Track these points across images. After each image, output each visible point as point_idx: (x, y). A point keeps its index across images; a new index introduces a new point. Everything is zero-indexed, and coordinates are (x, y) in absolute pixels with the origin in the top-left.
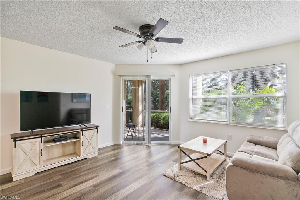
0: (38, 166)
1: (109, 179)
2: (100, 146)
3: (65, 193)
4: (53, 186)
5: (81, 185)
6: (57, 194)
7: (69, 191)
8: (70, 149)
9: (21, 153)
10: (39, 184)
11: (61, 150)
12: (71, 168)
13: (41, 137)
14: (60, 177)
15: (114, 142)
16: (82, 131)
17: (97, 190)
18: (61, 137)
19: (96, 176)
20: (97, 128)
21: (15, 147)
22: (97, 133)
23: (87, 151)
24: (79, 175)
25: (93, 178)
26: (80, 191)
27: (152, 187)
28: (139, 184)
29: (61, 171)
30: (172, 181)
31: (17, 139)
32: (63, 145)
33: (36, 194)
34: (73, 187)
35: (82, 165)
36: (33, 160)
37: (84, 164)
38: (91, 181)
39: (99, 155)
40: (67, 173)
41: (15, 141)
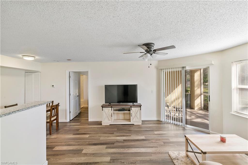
0: (111, 121)
1: (134, 140)
2: (143, 119)
3: (112, 137)
4: (111, 133)
5: (120, 137)
6: (110, 136)
7: (114, 137)
8: (127, 117)
9: (104, 113)
10: (107, 130)
11: (123, 116)
12: (123, 127)
13: (112, 107)
14: (116, 130)
15: (158, 118)
16: (131, 107)
17: (124, 143)
18: (123, 109)
19: (129, 136)
20: (140, 107)
21: (102, 110)
22: (141, 110)
23: (134, 120)
24: (124, 132)
25: (127, 136)
26: (117, 139)
27: (152, 156)
28: (146, 150)
29: (119, 127)
30: (171, 160)
31: (103, 107)
32: (124, 114)
33: (104, 133)
34: (116, 136)
35: (129, 127)
36: (109, 118)
37: (130, 127)
38: (126, 137)
39: (142, 124)
40: (120, 129)
41: (102, 108)
